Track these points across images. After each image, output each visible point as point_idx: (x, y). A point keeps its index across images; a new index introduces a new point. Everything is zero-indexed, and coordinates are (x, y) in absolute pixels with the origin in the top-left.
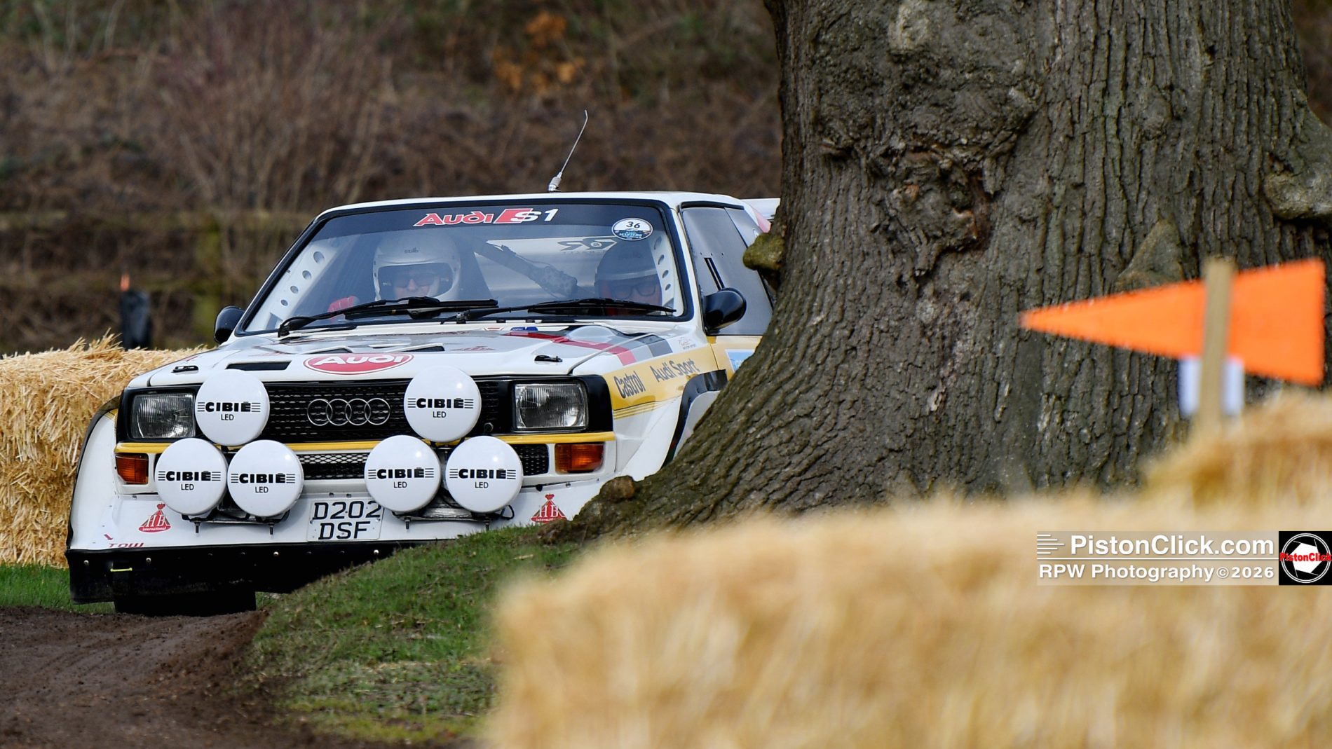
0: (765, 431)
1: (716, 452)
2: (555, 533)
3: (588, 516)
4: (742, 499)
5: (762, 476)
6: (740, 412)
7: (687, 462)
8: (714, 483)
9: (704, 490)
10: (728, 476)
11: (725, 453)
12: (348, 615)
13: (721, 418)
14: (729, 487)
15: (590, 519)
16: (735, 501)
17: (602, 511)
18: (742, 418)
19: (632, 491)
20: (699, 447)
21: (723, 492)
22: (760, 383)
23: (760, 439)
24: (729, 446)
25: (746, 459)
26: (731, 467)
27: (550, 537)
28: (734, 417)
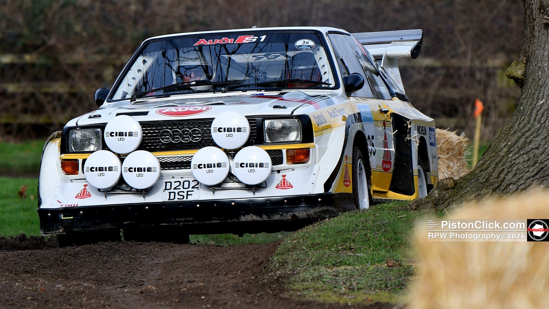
0: (517, 156)
1: (493, 166)
2: (416, 205)
3: (432, 197)
4: (505, 188)
5: (515, 177)
6: (505, 147)
7: (479, 171)
8: (492, 180)
9: (487, 184)
10: (499, 177)
11: (498, 166)
12: (318, 244)
13: (496, 150)
14: (499, 183)
15: (433, 198)
16: (502, 190)
17: (438, 194)
18: (505, 150)
19: (453, 185)
20: (485, 163)
21: (497, 185)
22: (514, 133)
23: (514, 159)
24: (499, 163)
25: (508, 169)
26: (501, 173)
27: (414, 207)
28: (502, 149)
